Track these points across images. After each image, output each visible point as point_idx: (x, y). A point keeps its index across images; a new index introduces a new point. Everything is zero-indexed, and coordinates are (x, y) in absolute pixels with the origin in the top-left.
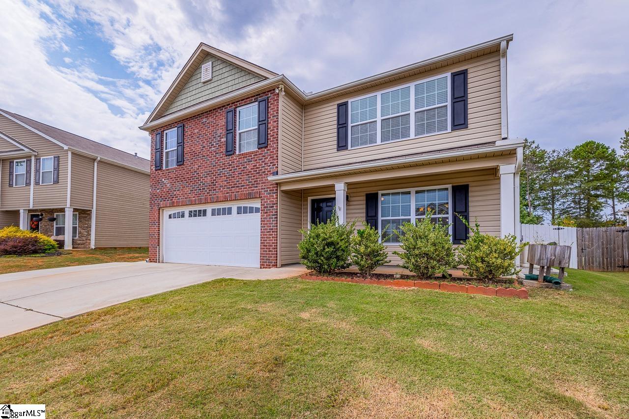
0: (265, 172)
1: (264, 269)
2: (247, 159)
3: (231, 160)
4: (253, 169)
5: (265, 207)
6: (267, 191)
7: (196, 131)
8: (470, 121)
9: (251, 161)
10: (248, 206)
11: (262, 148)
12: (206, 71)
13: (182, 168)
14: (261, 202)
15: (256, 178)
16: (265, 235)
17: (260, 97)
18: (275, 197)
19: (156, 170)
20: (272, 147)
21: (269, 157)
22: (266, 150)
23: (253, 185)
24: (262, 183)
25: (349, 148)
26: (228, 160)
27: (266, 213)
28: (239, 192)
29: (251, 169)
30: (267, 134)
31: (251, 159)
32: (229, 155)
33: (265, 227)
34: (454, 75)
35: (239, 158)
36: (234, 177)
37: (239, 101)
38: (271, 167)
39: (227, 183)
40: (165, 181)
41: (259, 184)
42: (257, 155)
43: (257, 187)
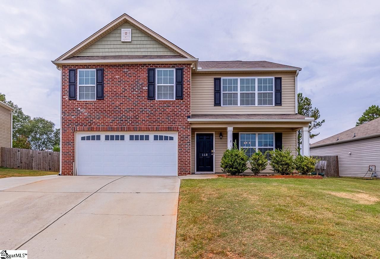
0: (181, 115)
1: (182, 176)
2: (166, 105)
3: (152, 103)
4: (172, 112)
5: (181, 137)
6: (183, 127)
7: (117, 77)
8: (282, 103)
9: (170, 107)
10: (164, 135)
11: (179, 99)
12: (126, 34)
13: (102, 102)
14: (179, 134)
15: (174, 118)
16: (182, 155)
17: (176, 66)
18: (189, 131)
19: (69, 100)
20: (186, 100)
21: (184, 106)
22: (182, 101)
23: (171, 122)
24: (179, 122)
25: (222, 105)
26: (149, 103)
27: (183, 141)
28: (160, 125)
29: (170, 112)
30: (182, 91)
31: (170, 105)
32: (150, 100)
33: (182, 149)
34: (276, 78)
35: (160, 103)
36: (155, 115)
37: (159, 65)
38: (186, 112)
39: (149, 119)
40: (82, 110)
41: (177, 122)
42: (175, 103)
43: (175, 124)
